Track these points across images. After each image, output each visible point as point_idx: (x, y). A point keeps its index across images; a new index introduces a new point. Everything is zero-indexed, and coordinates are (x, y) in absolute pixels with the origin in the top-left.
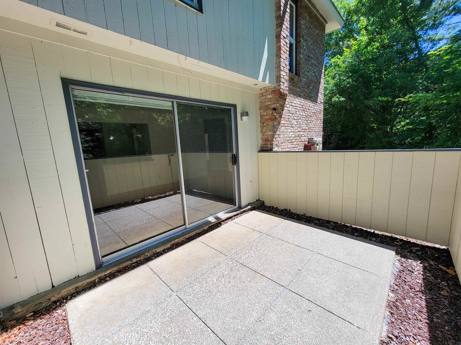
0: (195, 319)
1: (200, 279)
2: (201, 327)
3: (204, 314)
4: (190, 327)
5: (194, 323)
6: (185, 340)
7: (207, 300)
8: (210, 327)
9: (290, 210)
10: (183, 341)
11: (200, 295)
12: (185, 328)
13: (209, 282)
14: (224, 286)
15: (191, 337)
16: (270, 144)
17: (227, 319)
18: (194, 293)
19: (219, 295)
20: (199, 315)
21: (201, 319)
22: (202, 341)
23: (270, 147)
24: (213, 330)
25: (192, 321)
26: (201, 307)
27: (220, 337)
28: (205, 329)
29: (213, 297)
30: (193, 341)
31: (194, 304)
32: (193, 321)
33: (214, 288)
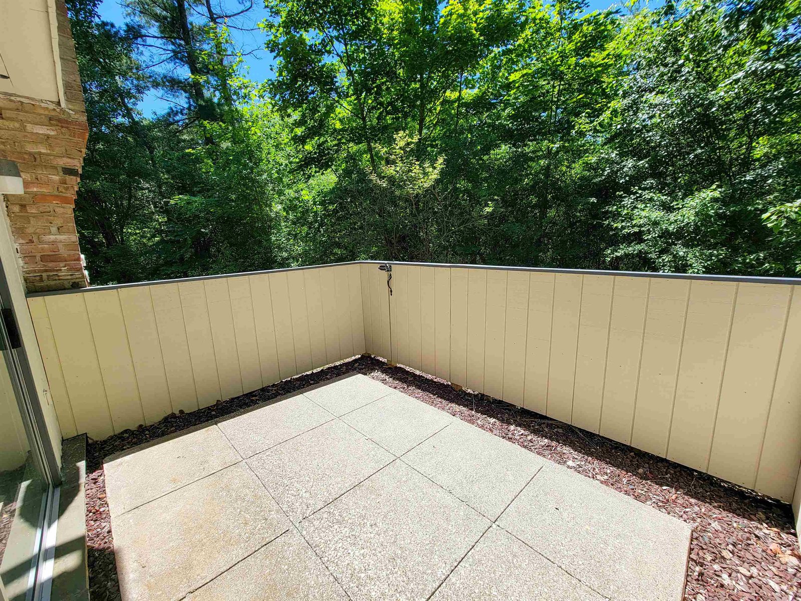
0: (454, 580)
1: (352, 585)
2: (467, 566)
3: (444, 565)
4: (471, 586)
5: (462, 581)
6: (494, 589)
7: (412, 563)
8: (466, 551)
9: (181, 412)
10: (496, 593)
11: (398, 579)
12: (473, 595)
13: (365, 565)
14: (382, 535)
15: (486, 581)
16: (69, 270)
17: (450, 528)
18: (391, 593)
19: (402, 542)
20: (446, 574)
21: (452, 568)
22: (490, 562)
23: (69, 277)
24: (471, 547)
25: (458, 585)
26: (430, 571)
27: (480, 537)
28: (470, 559)
29: (407, 553)
30: (493, 575)
31: (420, 587)
32: (458, 582)
33: (385, 552)
